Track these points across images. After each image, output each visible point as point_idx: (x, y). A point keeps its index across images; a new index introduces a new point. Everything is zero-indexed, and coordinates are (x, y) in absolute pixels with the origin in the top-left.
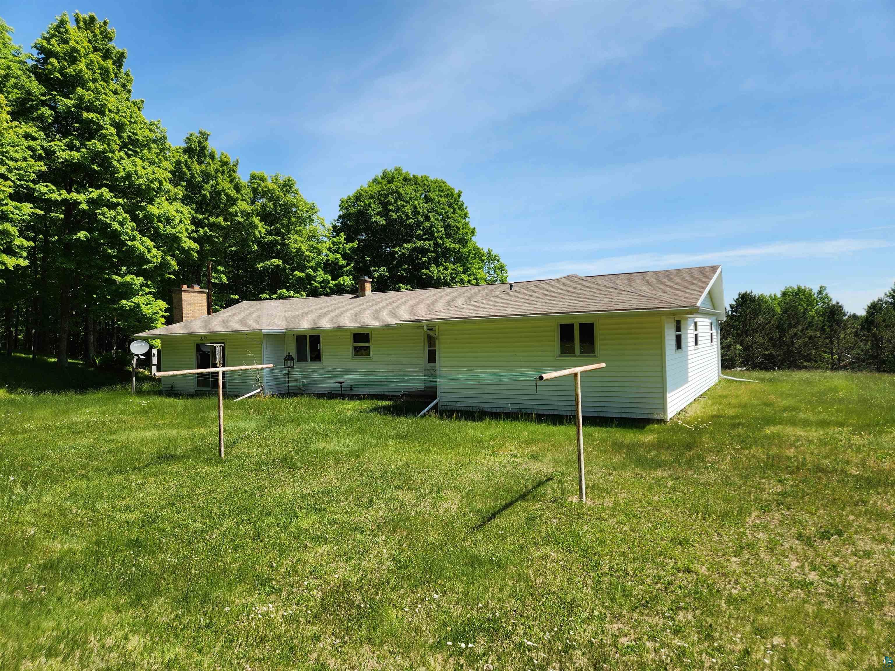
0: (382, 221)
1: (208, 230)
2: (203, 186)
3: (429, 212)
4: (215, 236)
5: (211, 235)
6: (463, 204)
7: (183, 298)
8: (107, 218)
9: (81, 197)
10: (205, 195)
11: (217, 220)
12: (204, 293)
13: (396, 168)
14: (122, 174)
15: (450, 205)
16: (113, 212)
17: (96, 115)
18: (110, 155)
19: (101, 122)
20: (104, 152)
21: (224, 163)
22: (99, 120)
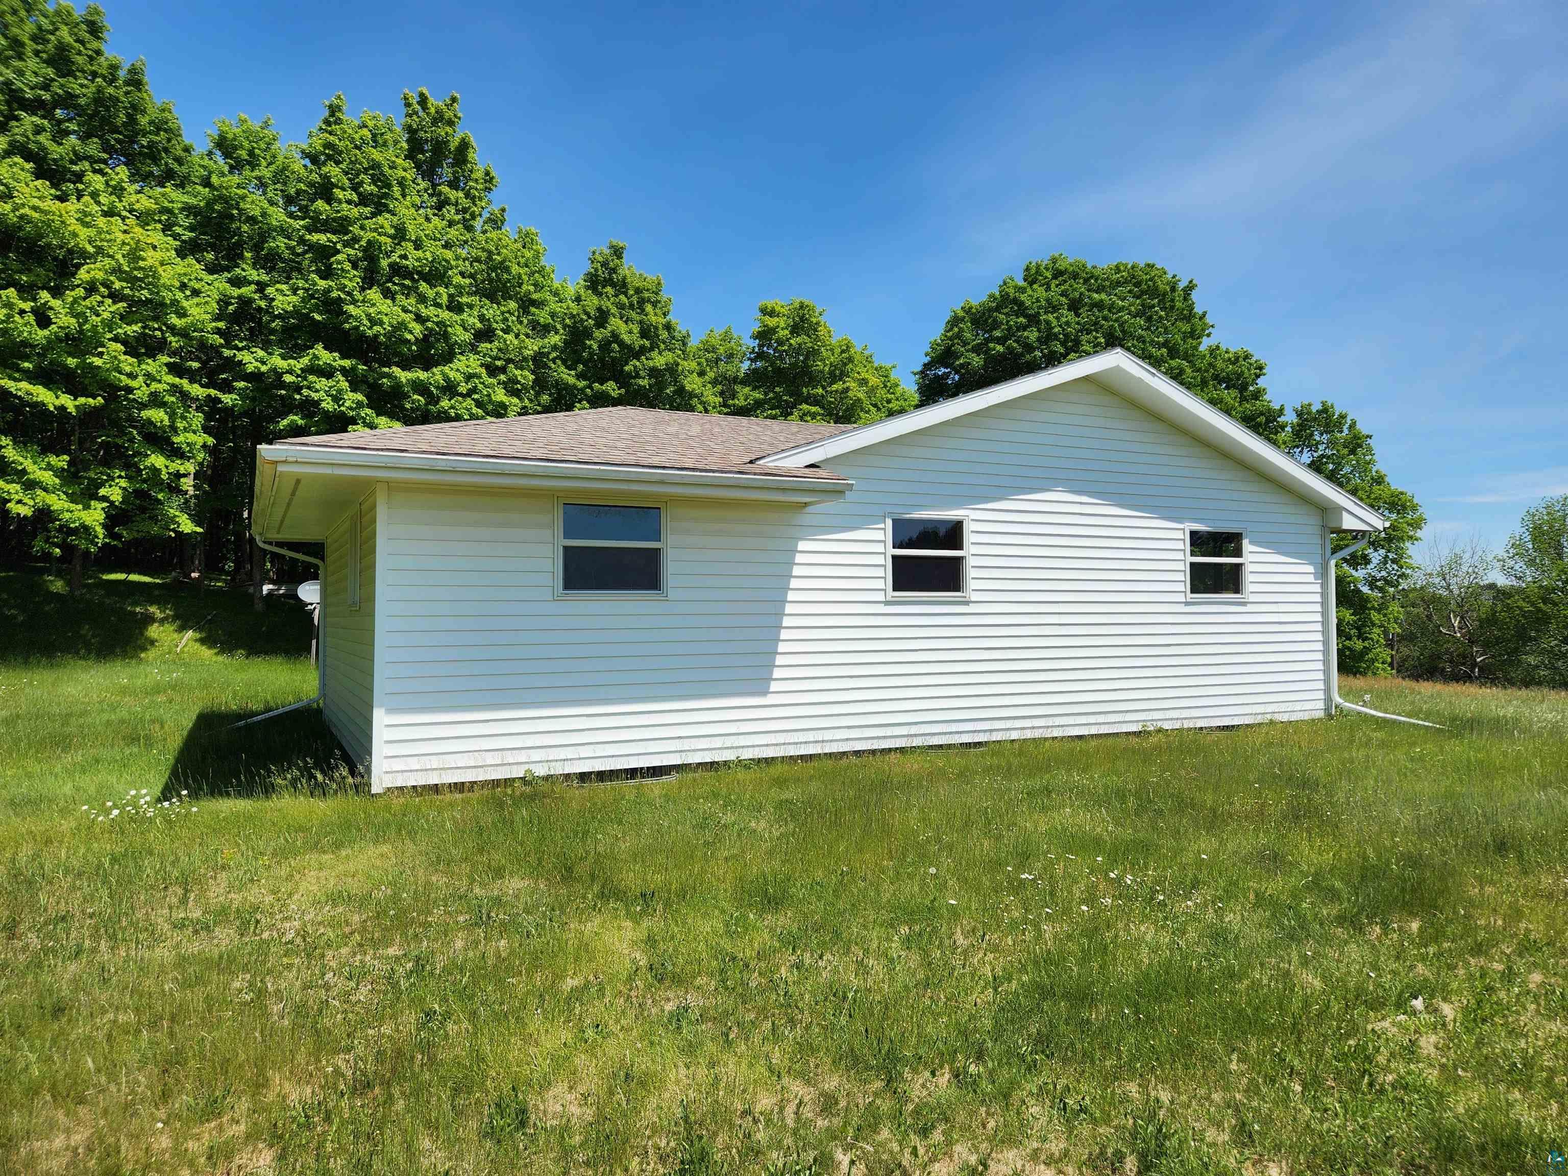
6: (1191, 308)
11: (605, 387)
13: (1052, 256)
17: (329, 235)
18: (334, 294)
19: (339, 246)
20: (328, 290)
21: (638, 291)
22: (335, 243)
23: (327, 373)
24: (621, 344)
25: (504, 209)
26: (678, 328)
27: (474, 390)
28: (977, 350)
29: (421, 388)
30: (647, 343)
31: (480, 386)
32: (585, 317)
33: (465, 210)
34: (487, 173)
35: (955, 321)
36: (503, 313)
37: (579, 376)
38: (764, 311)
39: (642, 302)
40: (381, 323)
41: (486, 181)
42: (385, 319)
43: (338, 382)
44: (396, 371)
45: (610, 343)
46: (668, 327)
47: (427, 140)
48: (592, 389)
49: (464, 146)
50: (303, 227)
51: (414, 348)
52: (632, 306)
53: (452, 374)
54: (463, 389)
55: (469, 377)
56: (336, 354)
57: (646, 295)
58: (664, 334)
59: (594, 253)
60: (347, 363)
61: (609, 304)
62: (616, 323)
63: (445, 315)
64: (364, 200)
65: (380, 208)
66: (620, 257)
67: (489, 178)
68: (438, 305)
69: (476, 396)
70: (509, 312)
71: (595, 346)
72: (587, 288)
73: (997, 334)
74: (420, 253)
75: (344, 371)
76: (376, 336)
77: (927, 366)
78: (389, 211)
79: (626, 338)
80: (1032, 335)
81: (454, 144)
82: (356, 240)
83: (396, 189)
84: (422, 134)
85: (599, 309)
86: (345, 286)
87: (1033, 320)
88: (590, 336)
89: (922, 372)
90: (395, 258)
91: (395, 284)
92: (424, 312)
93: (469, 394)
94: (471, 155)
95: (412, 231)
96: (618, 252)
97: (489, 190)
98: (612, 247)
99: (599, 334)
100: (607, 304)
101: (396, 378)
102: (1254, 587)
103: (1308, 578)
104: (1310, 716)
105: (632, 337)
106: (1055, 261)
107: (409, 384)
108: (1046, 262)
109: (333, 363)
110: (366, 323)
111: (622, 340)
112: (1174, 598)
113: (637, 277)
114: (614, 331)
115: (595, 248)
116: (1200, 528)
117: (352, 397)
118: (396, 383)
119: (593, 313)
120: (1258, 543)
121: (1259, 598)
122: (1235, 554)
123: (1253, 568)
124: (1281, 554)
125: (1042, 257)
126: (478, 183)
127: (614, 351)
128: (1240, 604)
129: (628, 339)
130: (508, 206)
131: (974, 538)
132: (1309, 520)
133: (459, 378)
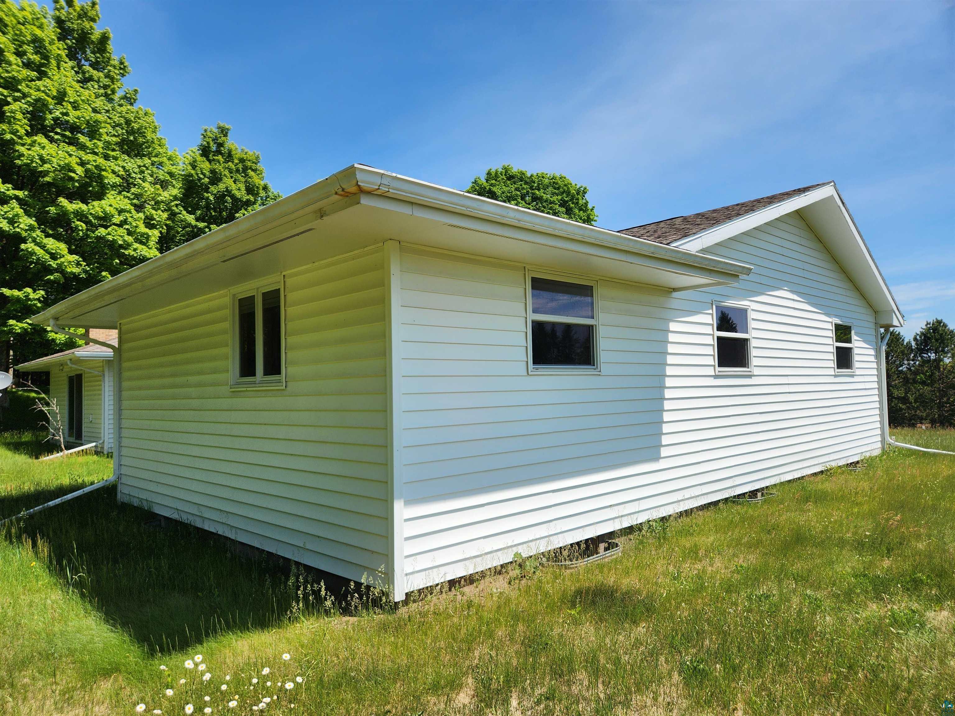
10: (208, 198)
13: (504, 167)
14: (25, 159)
16: (6, 208)
18: (8, 136)
19: (9, 99)
21: (242, 160)
22: (6, 96)
24: (233, 197)
25: (136, 91)
26: (272, 190)
27: (125, 222)
29: (81, 216)
30: (252, 198)
31: (130, 219)
32: (202, 176)
33: (105, 87)
34: (122, 63)
36: (139, 167)
37: (197, 220)
39: (245, 169)
40: (51, 163)
41: (121, 69)
42: (54, 160)
43: (13, 209)
44: (63, 201)
45: (224, 196)
46: (265, 188)
47: (73, 30)
49: (104, 39)
51: (77, 184)
52: (238, 171)
53: (108, 209)
54: (117, 219)
55: (121, 212)
56: (10, 186)
57: (249, 164)
58: (262, 194)
59: (206, 131)
60: (20, 194)
61: (221, 168)
62: (228, 183)
63: (101, 161)
64: (28, 65)
65: (42, 75)
66: (226, 135)
67: (123, 67)
68: (96, 154)
69: (127, 227)
70: (144, 166)
71: (211, 198)
72: (202, 155)
74: (78, 113)
75: (18, 200)
76: (46, 172)
78: (49, 78)
79: (236, 193)
81: (96, 36)
82: (25, 96)
83: (53, 62)
84: (69, 24)
85: (213, 171)
86: (18, 131)
88: (207, 190)
90: (57, 114)
91: (57, 133)
92: (85, 157)
93: (120, 225)
94: (111, 47)
95: (71, 96)
96: (224, 132)
97: (123, 75)
98: (219, 128)
99: (213, 189)
100: (219, 168)
101: (63, 207)
102: (856, 365)
103: (872, 359)
104: (877, 452)
105: (240, 193)
106: (506, 169)
107: (73, 213)
108: (500, 170)
109: (8, 193)
110: (38, 161)
111: (233, 195)
112: (832, 372)
113: (239, 151)
114: (227, 188)
115: (206, 127)
116: (839, 322)
117: (26, 221)
118: (62, 211)
119: (208, 173)
120: (857, 334)
121: (858, 372)
122: (849, 341)
123: (856, 351)
124: (864, 341)
125: (497, 166)
126: (115, 68)
127: (227, 202)
128: (852, 376)
129: (238, 194)
130: (138, 89)
131: (752, 324)
132: (871, 319)
133: (114, 212)
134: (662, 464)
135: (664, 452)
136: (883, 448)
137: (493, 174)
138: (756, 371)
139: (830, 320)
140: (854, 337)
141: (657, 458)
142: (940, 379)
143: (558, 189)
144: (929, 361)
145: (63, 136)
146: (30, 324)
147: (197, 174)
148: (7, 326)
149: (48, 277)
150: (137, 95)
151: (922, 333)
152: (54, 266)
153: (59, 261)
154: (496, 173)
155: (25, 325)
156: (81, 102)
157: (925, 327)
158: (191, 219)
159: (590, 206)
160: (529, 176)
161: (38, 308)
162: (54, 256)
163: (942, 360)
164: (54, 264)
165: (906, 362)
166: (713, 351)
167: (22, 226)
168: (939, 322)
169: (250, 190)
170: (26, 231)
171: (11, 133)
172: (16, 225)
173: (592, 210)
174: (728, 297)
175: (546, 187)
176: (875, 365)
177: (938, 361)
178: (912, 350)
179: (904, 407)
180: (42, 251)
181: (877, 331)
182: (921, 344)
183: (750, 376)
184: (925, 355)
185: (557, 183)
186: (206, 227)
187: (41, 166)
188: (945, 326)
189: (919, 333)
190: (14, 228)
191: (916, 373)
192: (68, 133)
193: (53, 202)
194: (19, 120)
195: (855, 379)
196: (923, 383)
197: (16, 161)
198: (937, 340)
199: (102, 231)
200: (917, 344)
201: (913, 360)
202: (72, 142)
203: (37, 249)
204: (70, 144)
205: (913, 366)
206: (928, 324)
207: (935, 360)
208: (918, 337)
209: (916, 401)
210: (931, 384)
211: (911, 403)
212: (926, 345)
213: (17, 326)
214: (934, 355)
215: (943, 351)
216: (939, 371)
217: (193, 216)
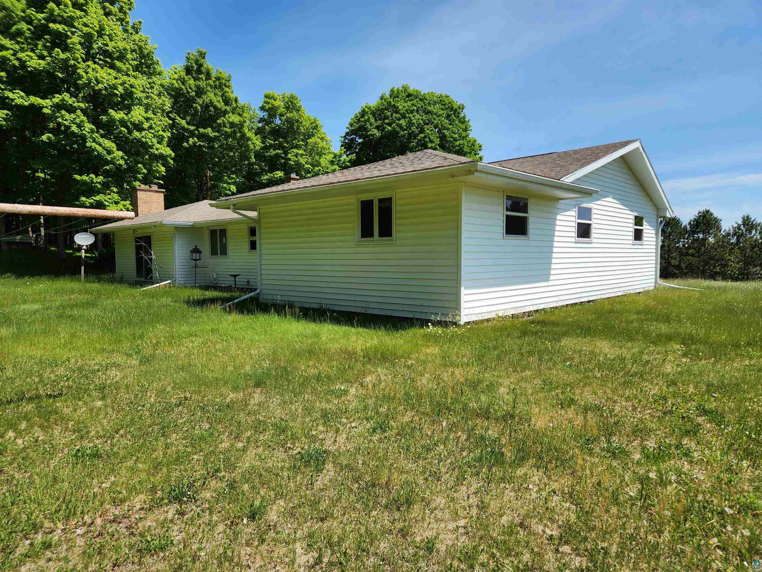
0: (378, 134)
1: (197, 140)
2: (196, 100)
3: (425, 124)
4: (204, 146)
5: (200, 145)
6: (464, 117)
7: (139, 196)
8: (66, 120)
9: (47, 102)
10: (196, 107)
11: (206, 131)
12: (162, 192)
13: (403, 86)
14: (84, 80)
15: (448, 117)
16: (73, 116)
17: (63, 26)
18: (72, 62)
19: (69, 33)
20: (67, 60)
21: (218, 79)
22: (66, 31)
23: (71, 110)
24: (215, 107)
25: (140, 22)
26: (240, 102)
28: (377, 128)
29: (123, 123)
30: (228, 108)
31: (154, 126)
32: (190, 90)
35: (363, 113)
38: (266, 97)
39: (221, 85)
40: (102, 83)
41: (129, 4)
42: (105, 81)
43: (79, 116)
44: (112, 112)
45: (209, 106)
46: (236, 100)
48: (198, 131)
50: (44, 19)
51: (119, 99)
52: (216, 87)
53: (140, 118)
54: (146, 126)
56: (75, 99)
57: (223, 81)
60: (82, 105)
61: (204, 84)
62: (211, 96)
66: (204, 58)
68: (129, 75)
69: (152, 131)
71: (199, 108)
72: (187, 74)
73: (387, 121)
74: (114, 44)
75: (82, 110)
76: (100, 90)
77: (347, 134)
79: (216, 103)
80: (403, 122)
86: (78, 59)
87: (404, 117)
89: (345, 137)
90: (100, 44)
91: (100, 59)
95: (107, 30)
96: (202, 55)
97: (131, 10)
98: (198, 52)
99: (200, 101)
100: (202, 84)
101: (111, 116)
102: (645, 239)
103: (654, 236)
104: (652, 288)
105: (221, 105)
106: (405, 89)
107: (119, 121)
108: (401, 88)
109: (74, 105)
110: (94, 82)
111: (215, 105)
112: (631, 242)
113: (215, 71)
114: (211, 100)
115: (189, 51)
116: (637, 215)
117: (88, 126)
118: (112, 119)
119: (194, 88)
120: (646, 221)
121: (645, 243)
122: (642, 225)
123: (645, 231)
124: (650, 226)
125: (398, 86)
126: (126, 5)
127: (211, 111)
128: (642, 245)
129: (218, 105)
130: (142, 21)
131: (594, 216)
132: (656, 213)
133: (144, 120)
134: (551, 283)
135: (552, 277)
136: (655, 286)
137: (396, 92)
138: (594, 240)
139: (632, 213)
140: (645, 223)
141: (548, 280)
142: (705, 253)
143: (445, 105)
144: (698, 239)
145: (106, 62)
146: (95, 200)
147: (186, 89)
148: (78, 201)
149: (105, 167)
150: (142, 25)
151: (695, 219)
152: (109, 159)
153: (112, 156)
154: (398, 92)
155: (92, 201)
156: (114, 35)
157: (697, 215)
158: (183, 123)
159: (467, 119)
160: (422, 94)
161: (98, 188)
162: (109, 152)
163: (707, 239)
164: (109, 158)
165: (682, 240)
166: (575, 230)
167: (86, 129)
168: (708, 211)
169: (227, 102)
170: (89, 132)
171: (73, 60)
172: (82, 128)
173: (468, 122)
174: (584, 202)
175: (435, 103)
176: (655, 239)
177: (705, 239)
178: (687, 232)
179: (678, 272)
180: (101, 148)
181: (657, 220)
182: (694, 228)
183: (591, 243)
184: (696, 236)
185: (444, 101)
186: (195, 130)
187: (97, 86)
188: (711, 214)
189: (693, 219)
190: (81, 130)
191: (689, 248)
192: (108, 60)
193: (105, 112)
194: (78, 50)
195: (644, 247)
196: (693, 255)
197: (78, 82)
198: (704, 224)
199: (136, 134)
200: (690, 227)
201: (687, 239)
202: (113, 67)
203: (98, 147)
204: (110, 68)
205: (687, 243)
206: (699, 213)
207: (702, 239)
208: (692, 223)
209: (686, 268)
210: (699, 257)
211: (683, 269)
212: (697, 229)
213: (86, 201)
214: (702, 235)
215: (708, 232)
216: (705, 247)
217: (184, 121)
